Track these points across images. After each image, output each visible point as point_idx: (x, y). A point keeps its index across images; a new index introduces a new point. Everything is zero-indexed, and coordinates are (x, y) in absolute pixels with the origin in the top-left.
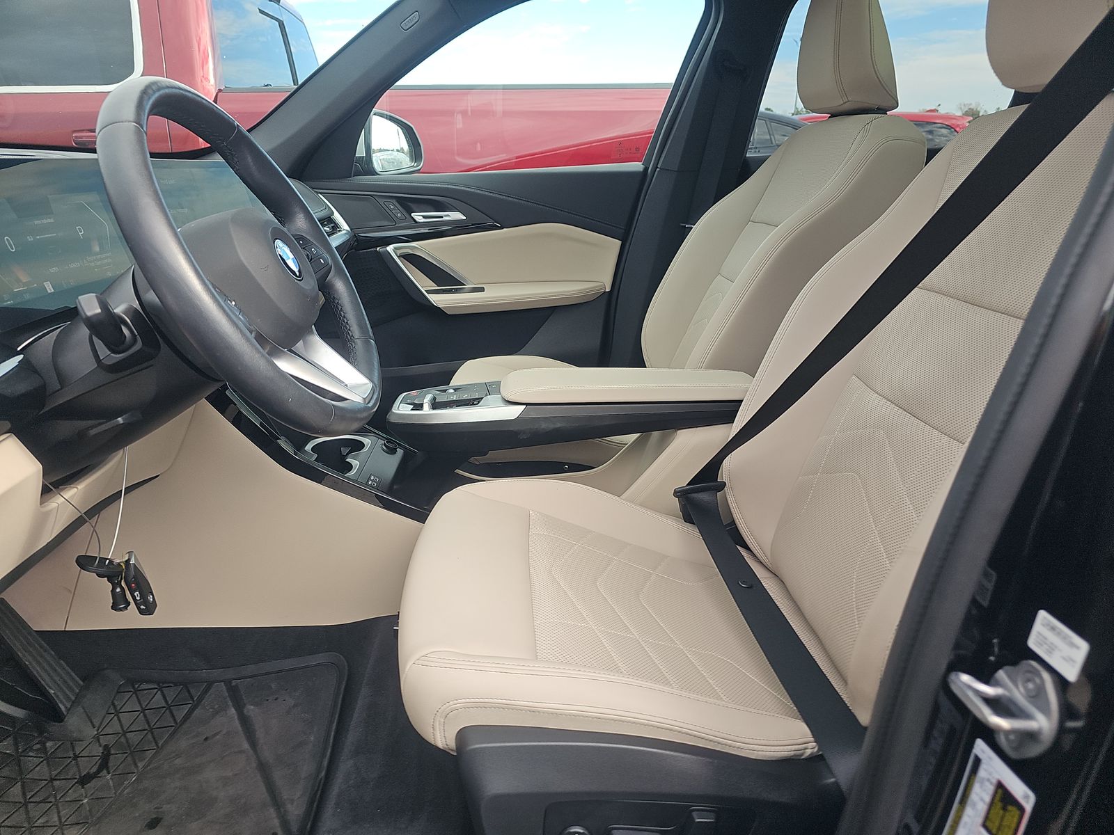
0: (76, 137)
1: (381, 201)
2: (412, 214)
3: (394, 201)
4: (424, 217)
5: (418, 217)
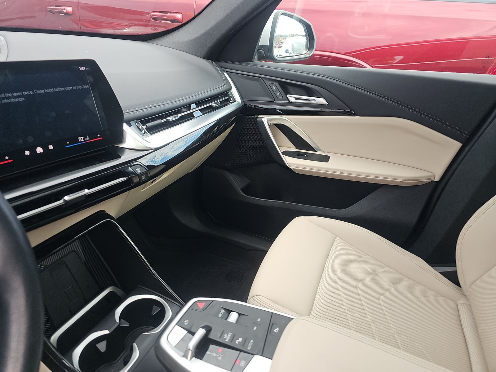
0: (153, 15)
1: (267, 82)
2: (288, 96)
3: (277, 84)
4: (296, 98)
5: (292, 98)
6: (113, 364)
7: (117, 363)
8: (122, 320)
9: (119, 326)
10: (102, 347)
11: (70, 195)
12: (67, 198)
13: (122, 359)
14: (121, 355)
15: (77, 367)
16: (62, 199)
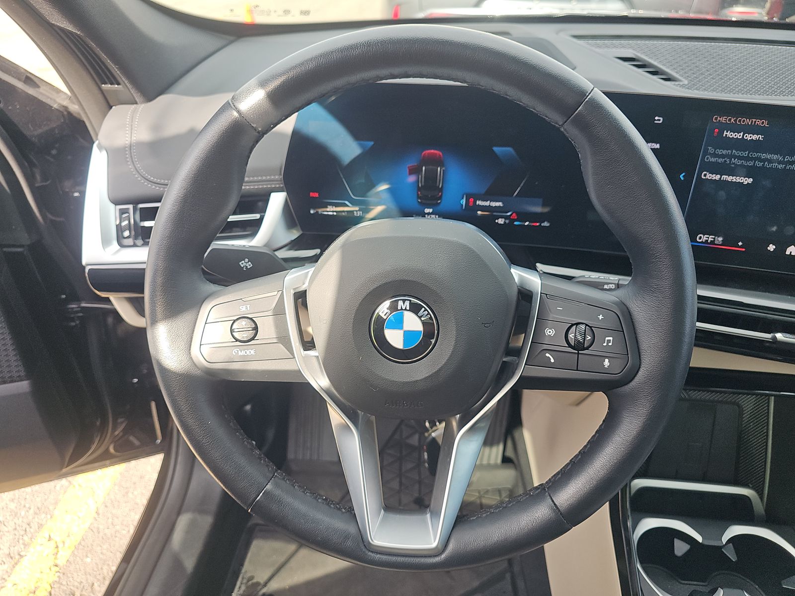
6: (678, 581)
7: (682, 585)
8: (731, 544)
9: (720, 548)
10: (681, 548)
11: (788, 335)
12: (779, 336)
13: (693, 588)
14: (695, 583)
15: (636, 538)
16: (772, 334)
